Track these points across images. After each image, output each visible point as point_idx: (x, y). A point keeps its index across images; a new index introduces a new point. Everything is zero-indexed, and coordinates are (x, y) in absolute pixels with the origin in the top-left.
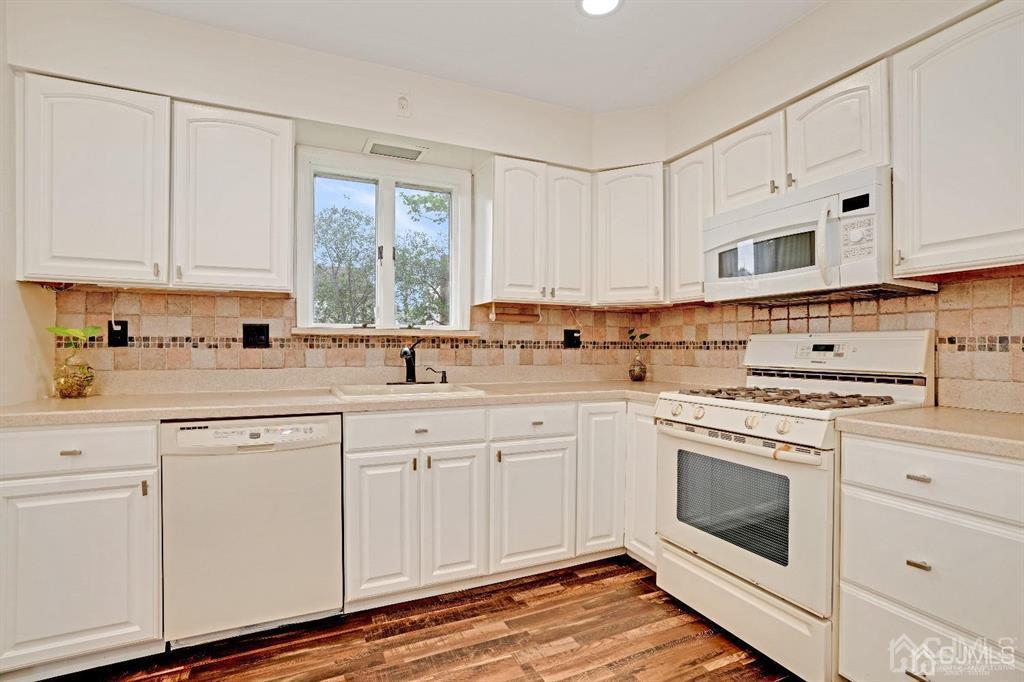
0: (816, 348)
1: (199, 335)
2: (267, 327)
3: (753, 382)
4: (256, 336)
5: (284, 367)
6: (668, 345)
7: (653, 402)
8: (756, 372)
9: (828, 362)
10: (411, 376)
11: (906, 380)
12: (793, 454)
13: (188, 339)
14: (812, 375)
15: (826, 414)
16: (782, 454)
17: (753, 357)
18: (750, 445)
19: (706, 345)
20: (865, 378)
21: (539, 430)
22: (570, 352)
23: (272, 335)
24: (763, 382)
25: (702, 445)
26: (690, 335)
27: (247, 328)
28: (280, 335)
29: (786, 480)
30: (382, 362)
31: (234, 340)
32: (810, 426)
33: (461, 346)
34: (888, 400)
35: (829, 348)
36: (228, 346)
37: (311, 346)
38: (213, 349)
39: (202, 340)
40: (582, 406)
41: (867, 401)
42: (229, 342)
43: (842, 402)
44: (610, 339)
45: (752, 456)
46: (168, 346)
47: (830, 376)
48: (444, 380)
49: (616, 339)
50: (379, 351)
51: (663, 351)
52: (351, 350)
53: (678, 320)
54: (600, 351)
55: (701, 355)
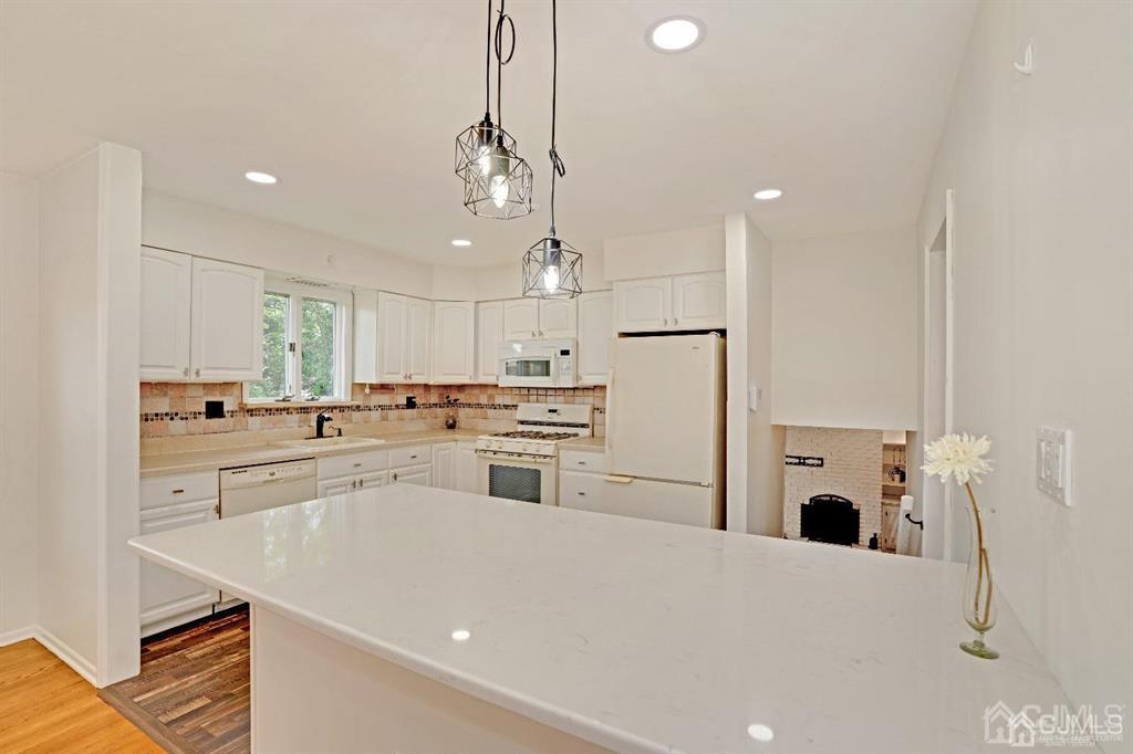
0: (550, 411)
1: (174, 411)
2: (221, 404)
3: (521, 428)
4: (215, 410)
5: (233, 431)
6: (469, 405)
7: (475, 441)
8: (522, 423)
9: (555, 418)
10: (320, 434)
11: (583, 426)
12: (542, 460)
13: (167, 414)
14: (549, 424)
15: (554, 442)
16: (538, 460)
17: (520, 414)
18: (524, 458)
19: (494, 407)
20: (568, 425)
21: (415, 460)
22: (409, 412)
23: (225, 409)
24: (526, 428)
25: (502, 461)
26: (484, 400)
27: (209, 404)
28: (231, 409)
29: (539, 471)
30: (297, 424)
31: (200, 413)
32: (547, 447)
33: (346, 410)
34: (576, 435)
35: (555, 411)
36: (195, 418)
37: (252, 415)
38: (184, 421)
39: (177, 414)
40: (434, 446)
41: (569, 436)
42: (196, 415)
43: (559, 436)
44: (432, 401)
45: (526, 463)
46: (152, 420)
47: (554, 424)
48: (340, 434)
49: (437, 401)
50: (295, 417)
51: (467, 410)
52: (277, 417)
53: (476, 391)
54: (427, 410)
55: (491, 412)
